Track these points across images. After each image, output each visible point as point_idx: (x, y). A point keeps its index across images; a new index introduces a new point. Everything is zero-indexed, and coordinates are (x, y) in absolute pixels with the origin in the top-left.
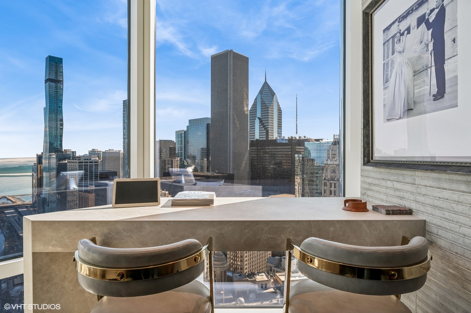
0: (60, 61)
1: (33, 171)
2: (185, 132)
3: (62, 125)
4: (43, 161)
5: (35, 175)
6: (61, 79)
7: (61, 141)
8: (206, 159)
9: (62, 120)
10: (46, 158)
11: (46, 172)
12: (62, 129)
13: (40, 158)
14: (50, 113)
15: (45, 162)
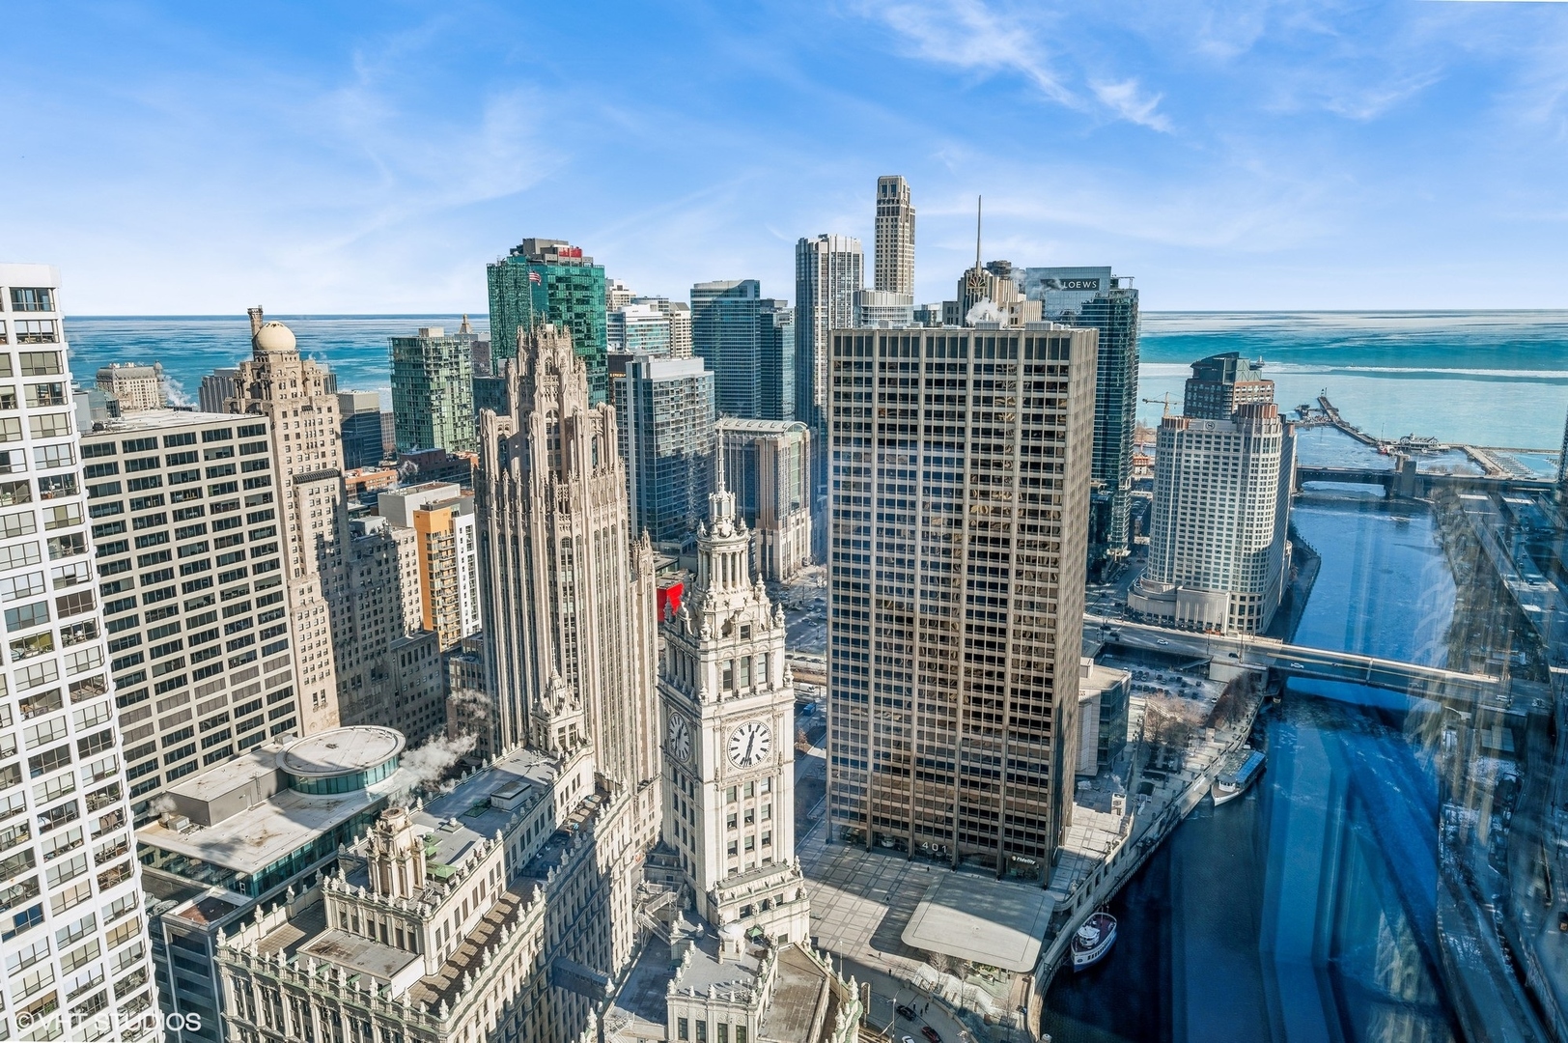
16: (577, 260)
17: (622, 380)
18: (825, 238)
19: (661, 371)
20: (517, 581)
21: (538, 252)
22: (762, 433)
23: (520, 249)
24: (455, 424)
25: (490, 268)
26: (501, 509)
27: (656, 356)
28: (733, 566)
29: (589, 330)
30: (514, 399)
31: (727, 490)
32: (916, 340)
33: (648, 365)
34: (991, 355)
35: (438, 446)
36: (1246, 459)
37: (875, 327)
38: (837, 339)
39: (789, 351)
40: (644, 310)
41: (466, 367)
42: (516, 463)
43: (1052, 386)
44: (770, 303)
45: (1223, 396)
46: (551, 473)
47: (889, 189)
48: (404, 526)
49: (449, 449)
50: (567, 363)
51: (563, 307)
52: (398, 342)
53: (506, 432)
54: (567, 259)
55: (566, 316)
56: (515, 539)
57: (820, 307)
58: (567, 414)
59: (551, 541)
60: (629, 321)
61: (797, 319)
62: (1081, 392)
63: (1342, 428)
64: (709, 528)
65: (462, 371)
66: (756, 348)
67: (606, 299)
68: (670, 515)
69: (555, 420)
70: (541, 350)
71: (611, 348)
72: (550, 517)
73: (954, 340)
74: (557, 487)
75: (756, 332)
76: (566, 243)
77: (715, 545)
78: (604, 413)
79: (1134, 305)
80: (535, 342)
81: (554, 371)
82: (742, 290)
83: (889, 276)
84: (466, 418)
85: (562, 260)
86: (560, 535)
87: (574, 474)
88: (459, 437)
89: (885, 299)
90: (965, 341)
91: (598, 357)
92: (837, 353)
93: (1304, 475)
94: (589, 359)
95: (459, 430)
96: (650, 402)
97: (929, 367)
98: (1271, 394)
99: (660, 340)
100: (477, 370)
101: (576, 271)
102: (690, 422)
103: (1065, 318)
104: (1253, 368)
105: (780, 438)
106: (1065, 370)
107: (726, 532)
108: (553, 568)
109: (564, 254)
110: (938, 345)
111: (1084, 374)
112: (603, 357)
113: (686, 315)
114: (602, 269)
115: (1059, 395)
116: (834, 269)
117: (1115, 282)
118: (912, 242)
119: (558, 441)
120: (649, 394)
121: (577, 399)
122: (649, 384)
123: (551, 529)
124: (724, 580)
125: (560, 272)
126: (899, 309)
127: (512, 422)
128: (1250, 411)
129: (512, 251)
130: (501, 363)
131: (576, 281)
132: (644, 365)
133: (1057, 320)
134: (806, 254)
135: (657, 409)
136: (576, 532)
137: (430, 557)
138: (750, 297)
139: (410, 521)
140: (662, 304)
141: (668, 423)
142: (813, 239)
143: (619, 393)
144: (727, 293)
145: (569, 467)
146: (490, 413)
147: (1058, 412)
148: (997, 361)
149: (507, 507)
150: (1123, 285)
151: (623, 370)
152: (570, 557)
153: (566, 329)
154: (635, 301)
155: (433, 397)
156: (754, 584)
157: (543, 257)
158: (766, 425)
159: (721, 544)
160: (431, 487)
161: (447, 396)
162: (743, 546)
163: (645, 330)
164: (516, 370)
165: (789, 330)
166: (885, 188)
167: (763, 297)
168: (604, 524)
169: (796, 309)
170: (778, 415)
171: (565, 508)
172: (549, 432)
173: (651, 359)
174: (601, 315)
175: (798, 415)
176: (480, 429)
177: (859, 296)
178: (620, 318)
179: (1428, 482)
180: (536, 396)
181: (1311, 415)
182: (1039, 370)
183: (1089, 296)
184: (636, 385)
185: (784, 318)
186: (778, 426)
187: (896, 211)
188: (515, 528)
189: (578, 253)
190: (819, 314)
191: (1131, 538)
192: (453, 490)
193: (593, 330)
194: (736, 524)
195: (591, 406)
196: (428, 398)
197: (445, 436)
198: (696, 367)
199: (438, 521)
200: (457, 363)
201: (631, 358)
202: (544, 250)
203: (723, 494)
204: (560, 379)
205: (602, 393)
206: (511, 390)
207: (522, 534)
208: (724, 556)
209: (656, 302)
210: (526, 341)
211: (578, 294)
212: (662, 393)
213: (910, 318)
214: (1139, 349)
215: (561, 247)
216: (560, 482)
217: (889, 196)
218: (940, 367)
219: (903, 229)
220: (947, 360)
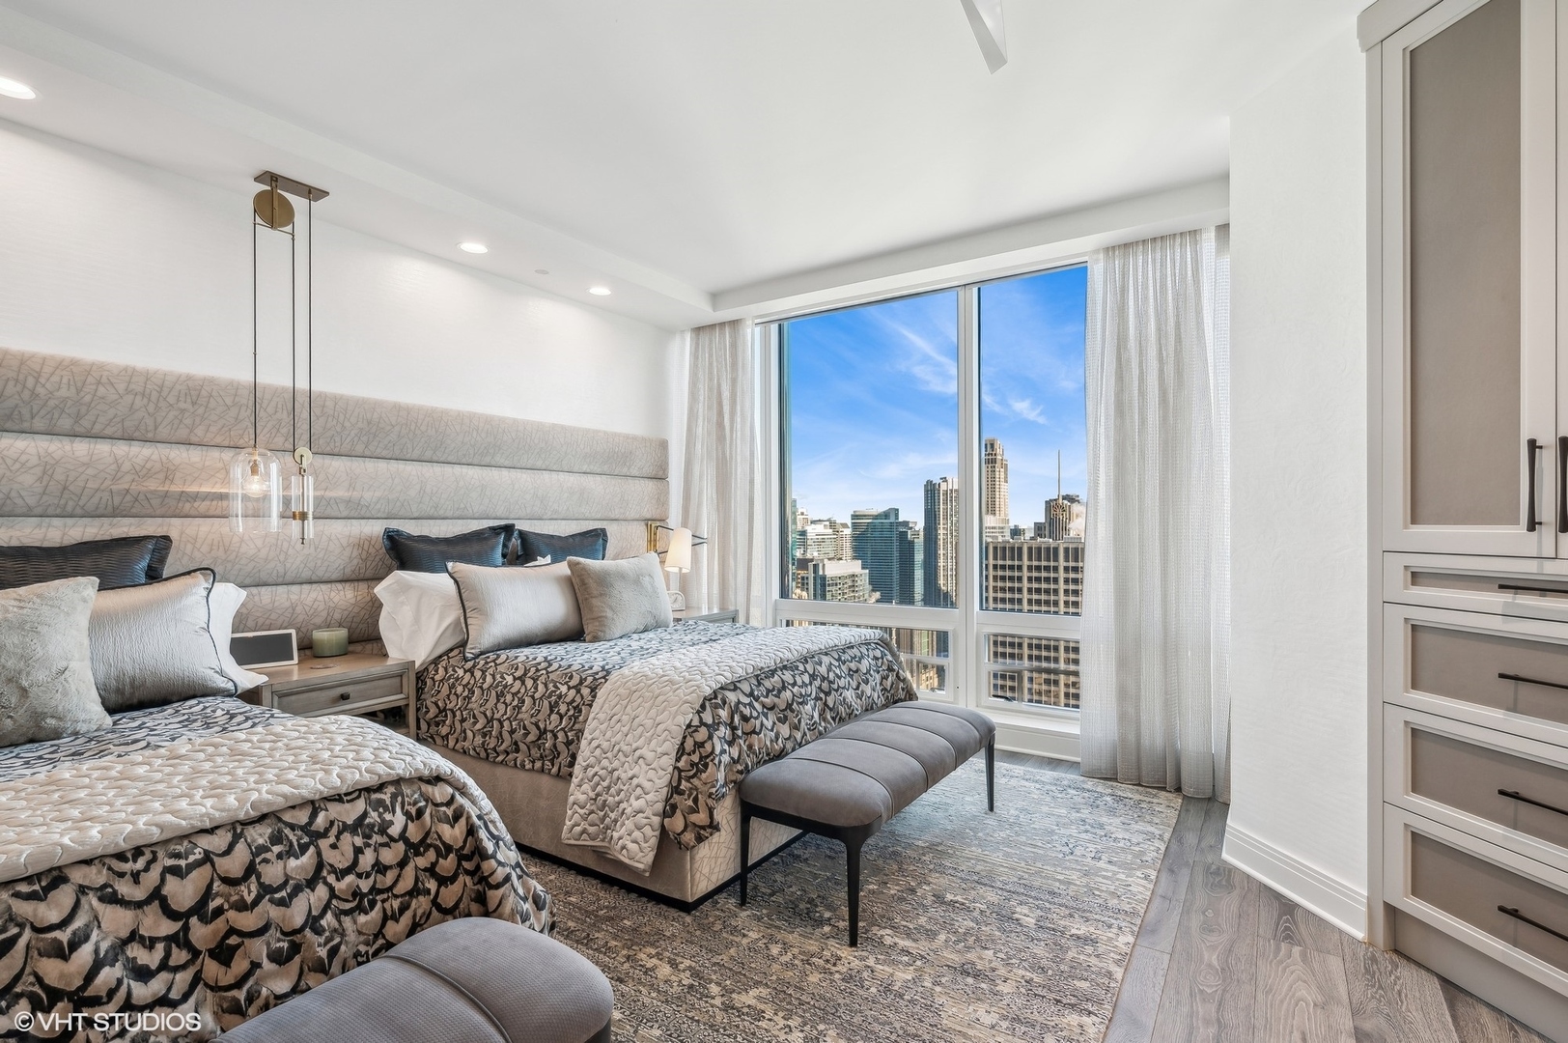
17: (806, 575)
18: (945, 480)
19: (832, 570)
27: (829, 559)
32: (1018, 549)
33: (824, 565)
39: (919, 557)
40: (820, 528)
44: (906, 524)
47: (989, 446)
57: (942, 526)
60: (809, 536)
61: (925, 535)
66: (896, 554)
67: (794, 522)
71: (798, 554)
73: (1048, 549)
75: (896, 544)
82: (886, 515)
83: (991, 508)
89: (990, 521)
96: (825, 591)
97: (1030, 568)
99: (830, 550)
110: (1036, 553)
113: (848, 531)
116: (951, 501)
118: (1006, 482)
120: (824, 585)
122: (824, 578)
126: (999, 528)
132: (821, 566)
134: (931, 491)
135: (829, 596)
140: (832, 524)
142: (936, 480)
143: (803, 585)
144: (876, 517)
151: (807, 568)
154: (813, 522)
163: (820, 541)
165: (919, 542)
167: (900, 520)
169: (925, 529)
173: (826, 561)
178: (803, 533)
184: (815, 578)
185: (916, 533)
187: (994, 461)
190: (941, 532)
198: (856, 567)
201: (812, 560)
209: (828, 523)
212: (833, 585)
213: (1008, 534)
217: (989, 451)
218: (1038, 568)
219: (1000, 473)
220: (1044, 563)
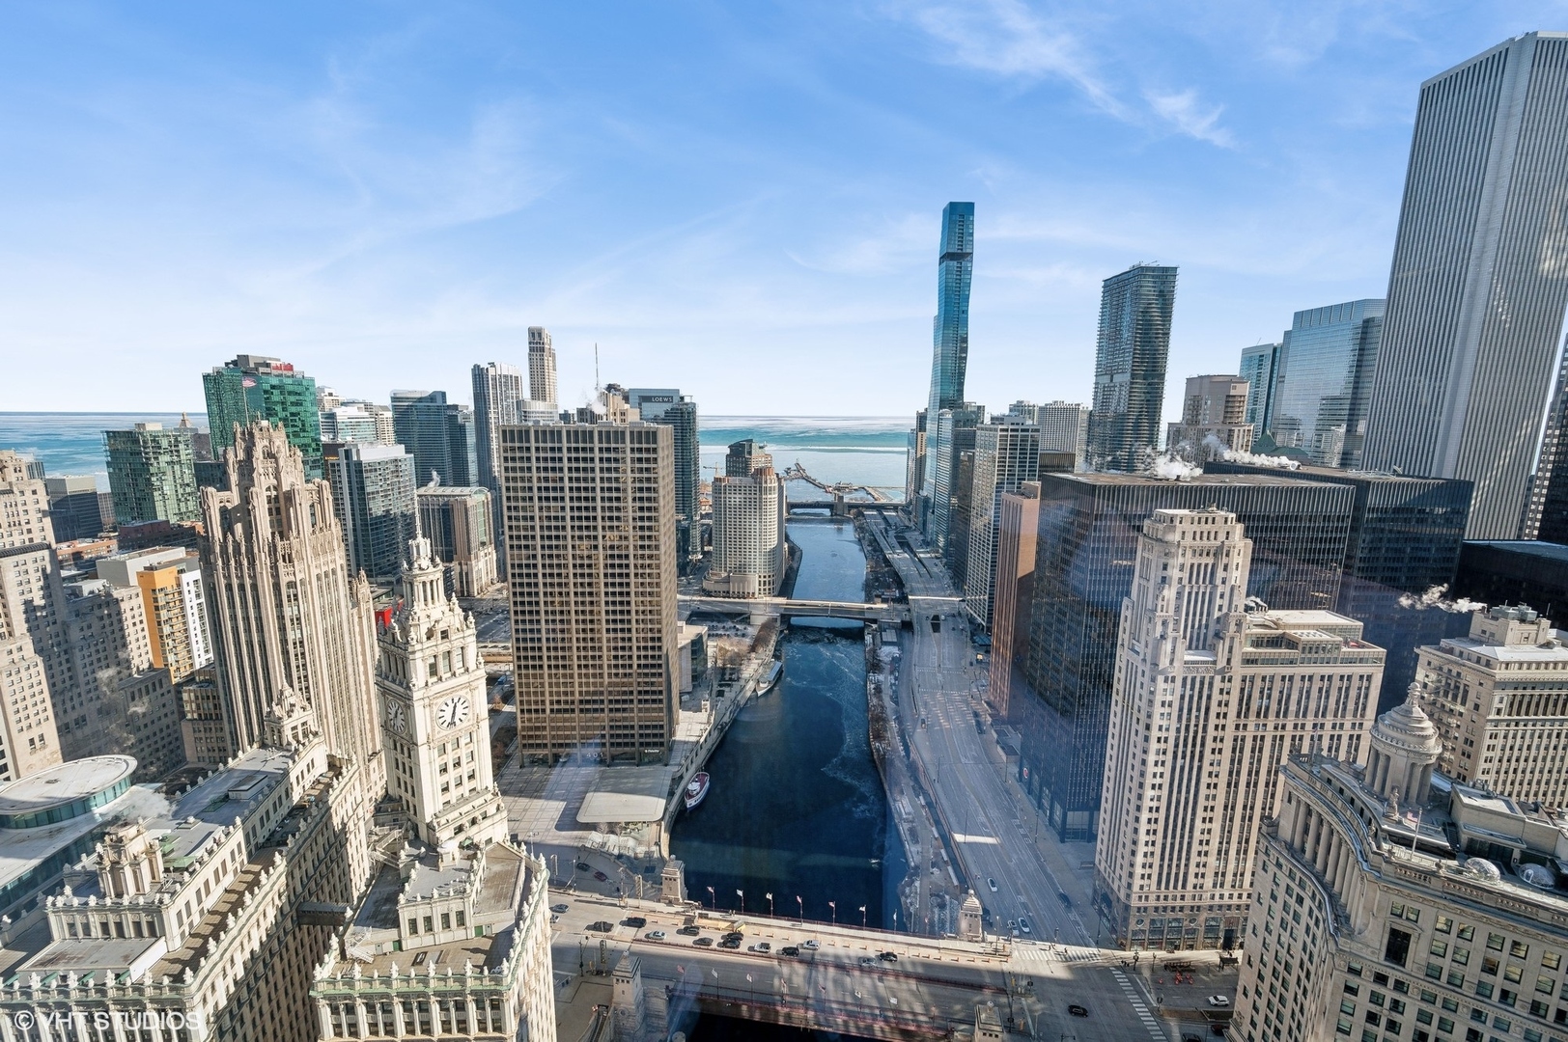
0: (969, 207)
1: (910, 444)
2: (1275, 350)
3: (965, 350)
4: (928, 426)
5: (912, 451)
6: (968, 251)
7: (961, 384)
8: (1343, 430)
9: (965, 340)
10: (933, 419)
11: (932, 447)
12: (965, 358)
13: (922, 419)
14: (946, 326)
15: (930, 426)
16: (290, 373)
17: (336, 462)
18: (493, 365)
19: (368, 454)
20: (246, 619)
21: (252, 365)
22: (454, 496)
23: (235, 363)
24: (179, 500)
25: (206, 378)
26: (226, 564)
27: (365, 444)
28: (432, 590)
29: (303, 425)
30: (234, 478)
31: (424, 536)
32: (559, 433)
33: (358, 451)
34: (609, 442)
35: (161, 517)
36: (761, 498)
37: (530, 424)
38: (504, 432)
39: (471, 440)
40: (352, 411)
41: (186, 454)
42: (239, 528)
43: (648, 460)
44: (455, 407)
45: (747, 464)
46: (273, 534)
47: (536, 335)
48: (126, 584)
49: (173, 520)
50: (283, 450)
51: (278, 408)
52: (112, 435)
53: (227, 504)
54: (280, 372)
55: (282, 414)
56: (242, 587)
57: (492, 410)
58: (285, 488)
59: (277, 586)
60: (339, 419)
61: (476, 419)
62: (665, 463)
63: (808, 479)
64: (411, 564)
65: (183, 457)
66: (446, 438)
67: (319, 402)
68: (384, 557)
69: (274, 493)
70: (257, 440)
71: (325, 438)
72: (275, 567)
73: (584, 432)
74: (279, 544)
75: (445, 427)
76: (279, 360)
77: (416, 576)
78: (320, 487)
79: (694, 412)
80: (251, 434)
81: (270, 455)
82: (432, 398)
83: (539, 391)
84: (189, 494)
85: (275, 372)
86: (284, 580)
87: (295, 533)
88: (183, 510)
89: (538, 406)
90: (591, 433)
91: (314, 445)
92: (505, 441)
93: (791, 506)
94: (304, 448)
95: (182, 505)
96: (361, 477)
97: (569, 449)
98: (770, 462)
99: (367, 433)
100: (199, 455)
101: (290, 381)
102: (396, 491)
103: (655, 419)
104: (761, 448)
105: (468, 499)
106: (655, 450)
107: (424, 566)
108: (279, 605)
109: (277, 368)
110: (573, 435)
111: (666, 453)
112: (317, 445)
113: (389, 414)
114: (313, 380)
115: (652, 466)
116: (500, 386)
117: (682, 398)
118: (555, 370)
119: (278, 510)
120: (359, 471)
121: (293, 475)
122: (359, 464)
123: (276, 576)
124: (425, 600)
125: (275, 381)
126: (548, 413)
127: (233, 497)
128: (760, 472)
129: (227, 364)
130: (220, 450)
131: (291, 388)
132: (354, 451)
133: (647, 420)
134: (479, 375)
135: (367, 482)
136: (299, 576)
137: (157, 608)
138: (439, 403)
139: (133, 580)
140: (368, 407)
141: (378, 492)
142: (484, 365)
143: (334, 471)
144: (420, 400)
145: (290, 528)
146: (211, 490)
147: (652, 476)
148: (613, 445)
149: (232, 562)
150: (687, 400)
151: (336, 454)
152: (296, 595)
153: (280, 424)
154: (343, 404)
155: (154, 479)
156: (449, 601)
157: (257, 370)
158: (457, 490)
159: (420, 575)
160: (155, 551)
161: (169, 477)
162: (439, 575)
163: (354, 425)
164: (234, 456)
165: (471, 427)
166: (533, 334)
167: (450, 402)
168: (324, 569)
169: (475, 412)
170: (467, 484)
171: (288, 559)
172: (269, 502)
173: (360, 446)
174: (314, 414)
175: (481, 483)
176: (203, 503)
177: (520, 404)
178: (332, 416)
179: (851, 506)
180: (255, 475)
181: (792, 473)
182: (640, 450)
183: (668, 406)
184: (348, 465)
185: (466, 417)
186: (466, 490)
187: (542, 350)
188: (241, 577)
189: (290, 367)
190: (492, 415)
191: (702, 548)
192: (180, 552)
193: (307, 425)
194: (432, 560)
195: (307, 481)
196: (149, 479)
197: (167, 509)
198: (399, 452)
199: (164, 579)
200: (178, 451)
201: (343, 445)
202: (258, 365)
203: (420, 539)
204: (277, 462)
205: (319, 472)
206: (230, 470)
207: (248, 582)
208: (424, 583)
209: (362, 405)
210: (243, 433)
211: (293, 398)
212: (371, 471)
213: (557, 418)
214: (699, 438)
215: (273, 363)
216: (282, 539)
217: (537, 339)
218: (577, 450)
219: (548, 362)
220: (581, 445)
